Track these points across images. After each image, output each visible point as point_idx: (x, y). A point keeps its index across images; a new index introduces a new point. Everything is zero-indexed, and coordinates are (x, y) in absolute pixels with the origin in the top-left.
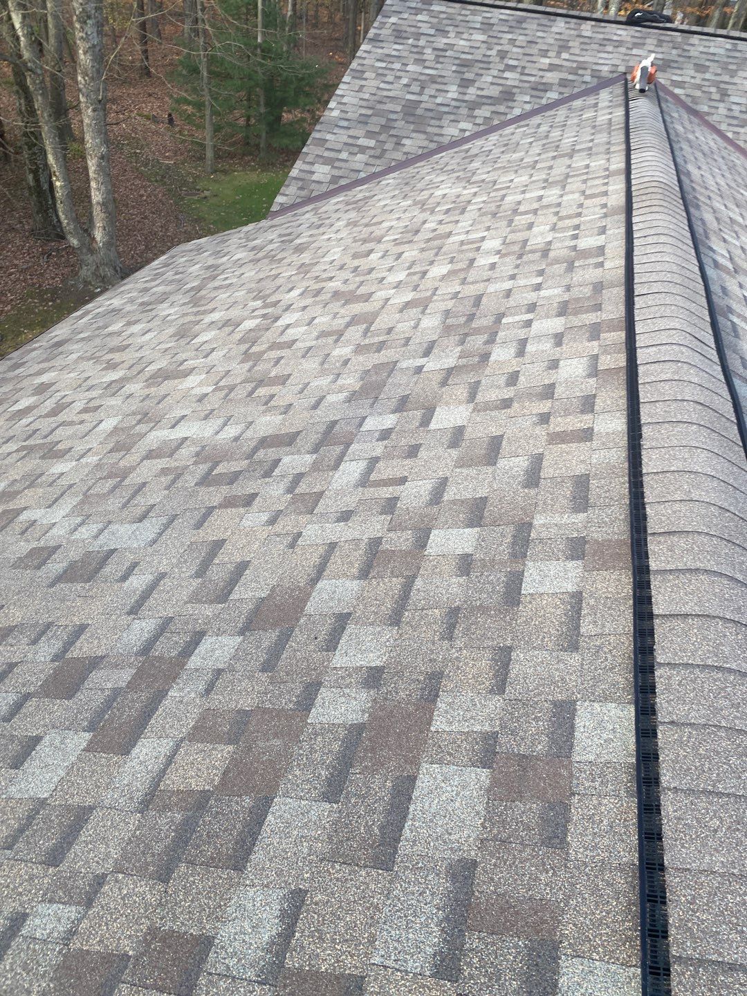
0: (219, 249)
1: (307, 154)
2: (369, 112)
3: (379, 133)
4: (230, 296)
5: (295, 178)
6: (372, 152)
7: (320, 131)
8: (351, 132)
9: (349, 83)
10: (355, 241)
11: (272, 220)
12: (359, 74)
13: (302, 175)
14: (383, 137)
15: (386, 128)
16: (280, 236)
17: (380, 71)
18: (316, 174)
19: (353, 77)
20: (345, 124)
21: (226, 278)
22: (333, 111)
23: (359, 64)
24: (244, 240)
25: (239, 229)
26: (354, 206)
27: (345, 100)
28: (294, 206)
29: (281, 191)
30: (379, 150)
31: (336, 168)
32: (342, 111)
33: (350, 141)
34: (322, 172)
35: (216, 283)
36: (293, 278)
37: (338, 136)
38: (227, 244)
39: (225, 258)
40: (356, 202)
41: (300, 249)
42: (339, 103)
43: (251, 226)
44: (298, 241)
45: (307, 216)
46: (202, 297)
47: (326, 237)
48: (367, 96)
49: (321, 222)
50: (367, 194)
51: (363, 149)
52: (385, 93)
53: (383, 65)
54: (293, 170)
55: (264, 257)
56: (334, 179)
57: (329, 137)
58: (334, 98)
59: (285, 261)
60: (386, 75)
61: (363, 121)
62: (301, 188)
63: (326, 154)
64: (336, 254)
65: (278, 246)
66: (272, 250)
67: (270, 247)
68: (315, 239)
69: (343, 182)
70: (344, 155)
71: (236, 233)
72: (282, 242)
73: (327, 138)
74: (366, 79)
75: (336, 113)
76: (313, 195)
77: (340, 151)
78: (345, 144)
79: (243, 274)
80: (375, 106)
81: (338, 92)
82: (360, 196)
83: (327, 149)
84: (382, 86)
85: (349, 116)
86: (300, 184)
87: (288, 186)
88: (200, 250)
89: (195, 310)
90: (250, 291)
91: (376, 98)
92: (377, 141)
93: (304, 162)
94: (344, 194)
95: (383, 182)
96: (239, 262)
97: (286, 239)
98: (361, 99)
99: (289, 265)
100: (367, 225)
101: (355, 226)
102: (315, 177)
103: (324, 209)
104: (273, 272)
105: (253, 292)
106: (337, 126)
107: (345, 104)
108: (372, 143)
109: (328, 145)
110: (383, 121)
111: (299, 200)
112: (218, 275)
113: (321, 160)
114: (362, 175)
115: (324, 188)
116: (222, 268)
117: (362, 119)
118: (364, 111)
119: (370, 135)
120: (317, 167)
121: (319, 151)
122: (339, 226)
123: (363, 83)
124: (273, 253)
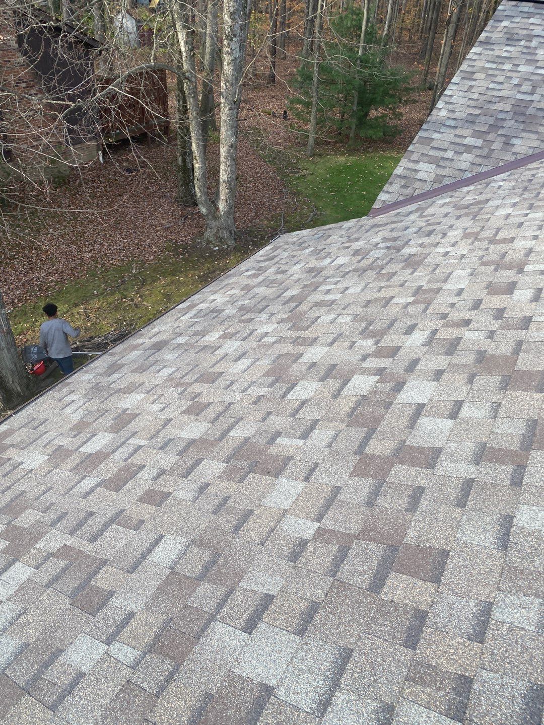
0: (320, 247)
1: (412, 152)
2: (478, 112)
3: (487, 133)
4: (332, 322)
5: (399, 176)
6: (479, 152)
7: (426, 130)
8: (458, 132)
9: (458, 84)
10: (484, 264)
11: (374, 217)
12: (469, 76)
13: (406, 173)
14: (491, 137)
15: (494, 127)
16: (385, 239)
17: (490, 72)
18: (420, 173)
19: (463, 78)
20: (453, 123)
21: (328, 292)
22: (441, 111)
23: (469, 66)
24: (345, 240)
25: (340, 224)
26: (466, 210)
27: (453, 100)
28: (396, 205)
29: (385, 188)
30: (487, 150)
31: (441, 166)
32: (449, 111)
33: (457, 140)
34: (426, 170)
35: (317, 297)
36: (410, 309)
37: (444, 134)
38: (328, 241)
39: (328, 261)
40: (468, 207)
41: (412, 263)
42: (447, 103)
43: (352, 222)
44: (408, 251)
45: (412, 218)
46: (303, 314)
47: (441, 250)
48: (476, 96)
49: (430, 228)
50: (479, 198)
51: (469, 149)
52: (495, 93)
53: (494, 66)
54: (397, 168)
55: (371, 267)
56: (439, 178)
57: (435, 136)
58: (442, 98)
59: (395, 278)
60: (496, 76)
61: (471, 121)
62: (405, 186)
63: (432, 153)
64: (460, 279)
65: (385, 254)
66: (378, 259)
67: (375, 254)
68: (427, 250)
69: (447, 181)
70: (449, 154)
71: (336, 228)
72: (388, 248)
73: (433, 137)
74: (475, 80)
75: (443, 113)
76: (416, 194)
77: (445, 150)
78: (451, 143)
79: (347, 288)
80: (483, 106)
81: (447, 92)
82: (469, 199)
83: (433, 148)
84: (492, 86)
85: (456, 115)
86: (404, 181)
87: (391, 183)
88: (302, 245)
89: (295, 334)
90: (356, 319)
91: (485, 98)
92: (485, 141)
93: (409, 160)
94: (450, 193)
95: (492, 185)
96: (341, 269)
97: (394, 246)
98: (469, 99)
99: (402, 285)
100: (492, 241)
101: (476, 239)
102: (419, 176)
103: (430, 211)
104: (383, 294)
105: (361, 321)
106: (443, 125)
107: (454, 104)
108: (479, 142)
109: (434, 144)
110: (491, 121)
111: (401, 198)
112: (320, 284)
113: (426, 159)
114: (468, 175)
115: (427, 187)
116: (324, 274)
117: (470, 118)
118: (472, 111)
119: (477, 134)
120: (422, 166)
121: (426, 150)
122: (455, 236)
123: (473, 83)
124: (379, 263)
